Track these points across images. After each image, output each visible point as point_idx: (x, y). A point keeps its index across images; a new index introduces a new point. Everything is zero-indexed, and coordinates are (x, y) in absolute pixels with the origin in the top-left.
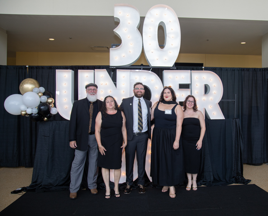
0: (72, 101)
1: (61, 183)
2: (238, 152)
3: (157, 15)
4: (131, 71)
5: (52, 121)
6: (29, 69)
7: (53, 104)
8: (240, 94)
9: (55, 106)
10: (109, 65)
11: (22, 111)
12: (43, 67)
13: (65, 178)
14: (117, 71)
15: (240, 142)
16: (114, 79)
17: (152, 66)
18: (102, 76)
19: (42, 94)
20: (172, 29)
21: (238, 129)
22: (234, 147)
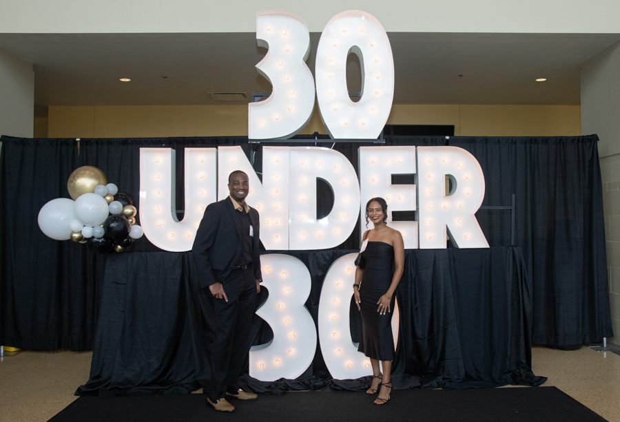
0: (172, 211)
1: (150, 380)
2: (519, 318)
3: (344, 31)
4: (291, 150)
5: (132, 252)
6: (81, 145)
7: (135, 217)
8: (529, 195)
9: (138, 223)
10: (247, 136)
11: (73, 232)
12: (109, 142)
13: (158, 369)
14: (263, 149)
15: (523, 296)
16: (258, 166)
17: (335, 138)
18: (234, 159)
19: (113, 198)
20: (376, 61)
21: (519, 269)
22: (510, 307)
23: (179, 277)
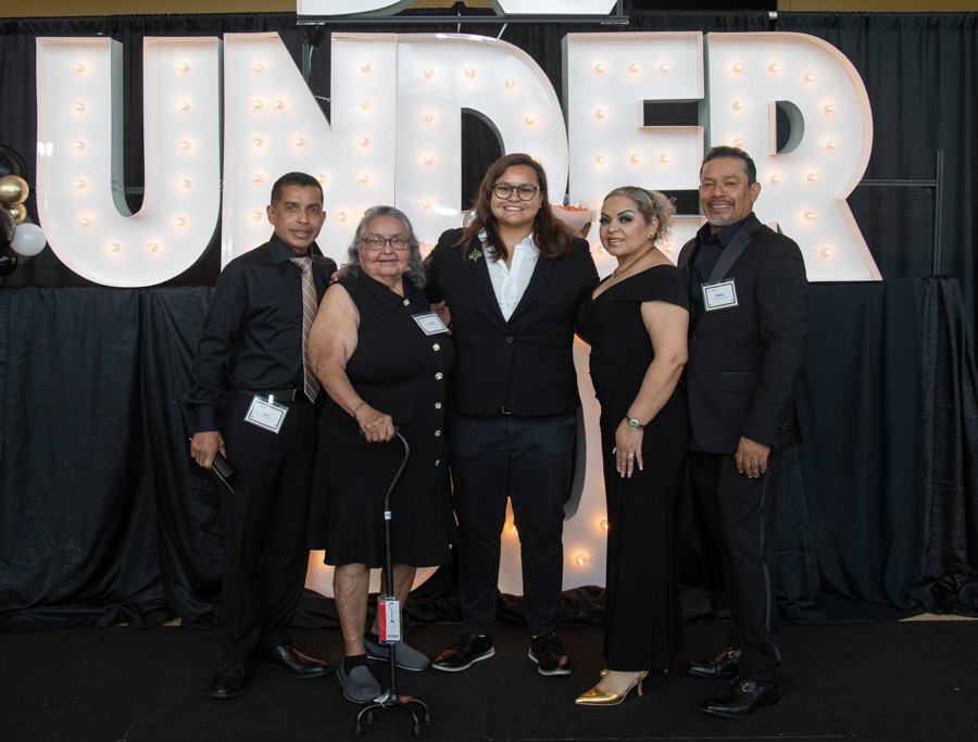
0: (114, 190)
1: (63, 591)
2: (952, 451)
4: (400, 41)
5: (21, 287)
7: (24, 203)
9: (33, 217)
10: (293, 10)
14: (332, 40)
15: (961, 399)
16: (319, 81)
17: (507, 11)
21: (953, 331)
22: (930, 425)
23: (131, 349)
